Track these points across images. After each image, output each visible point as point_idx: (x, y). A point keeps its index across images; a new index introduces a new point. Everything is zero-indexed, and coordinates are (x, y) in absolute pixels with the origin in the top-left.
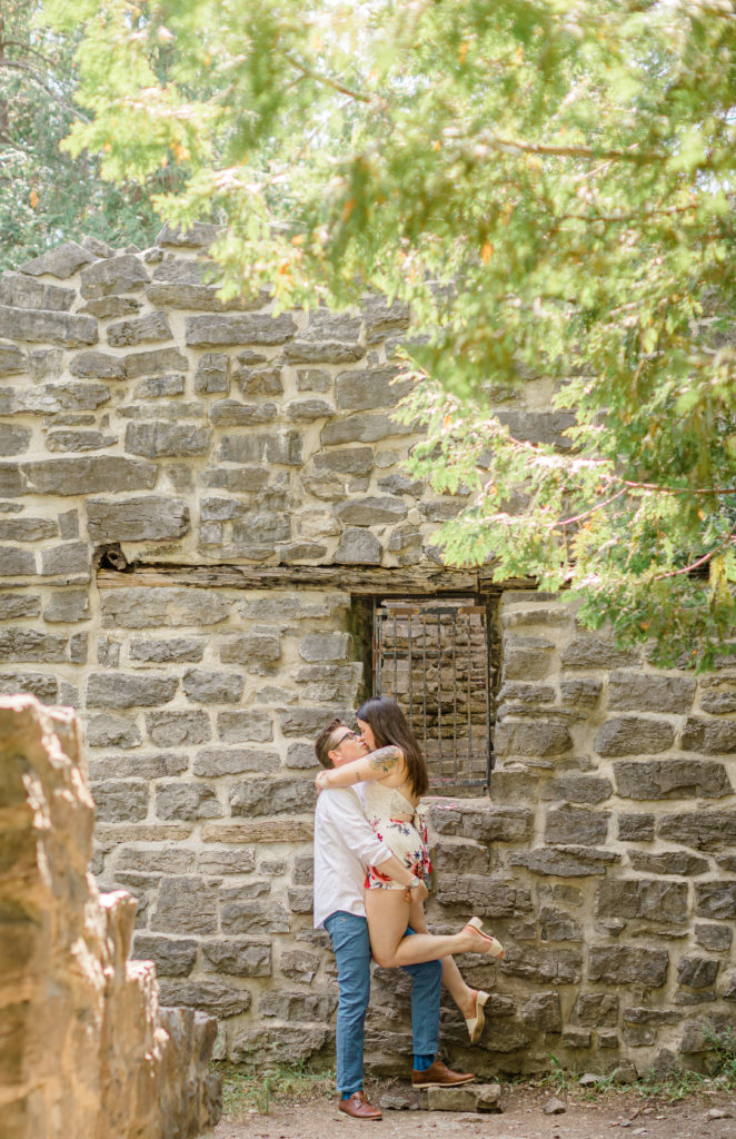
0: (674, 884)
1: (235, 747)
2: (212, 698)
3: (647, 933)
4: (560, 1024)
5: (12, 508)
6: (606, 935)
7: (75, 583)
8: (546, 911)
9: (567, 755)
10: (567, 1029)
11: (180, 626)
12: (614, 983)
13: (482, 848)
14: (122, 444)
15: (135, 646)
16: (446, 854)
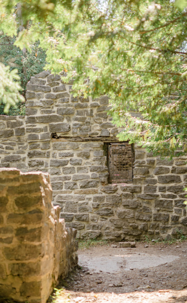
0: (170, 200)
1: (81, 174)
2: (76, 164)
3: (165, 210)
4: (147, 229)
5: (34, 126)
6: (156, 211)
7: (47, 141)
8: (144, 206)
9: (148, 175)
10: (149, 230)
11: (69, 149)
12: (158, 221)
13: (131, 194)
14: (56, 112)
15: (60, 154)
16: (124, 195)
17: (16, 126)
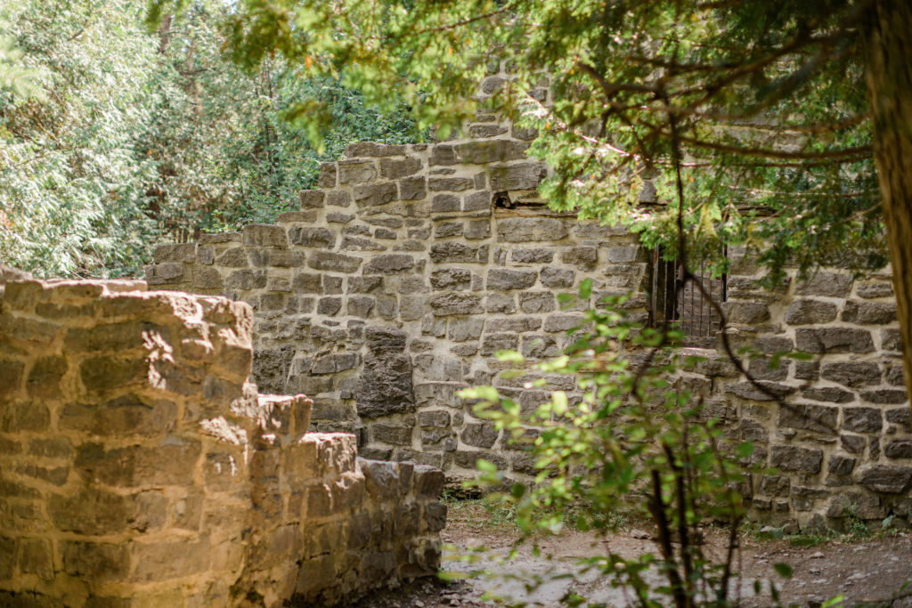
0: (828, 408)
1: (569, 314)
2: (555, 285)
3: (810, 439)
4: (752, 493)
5: (448, 172)
6: (783, 439)
7: (482, 216)
8: (745, 421)
9: (766, 323)
10: (756, 497)
11: (540, 241)
12: (787, 470)
13: (707, 380)
14: (510, 132)
15: (515, 253)
16: (686, 383)
17: (404, 173)
